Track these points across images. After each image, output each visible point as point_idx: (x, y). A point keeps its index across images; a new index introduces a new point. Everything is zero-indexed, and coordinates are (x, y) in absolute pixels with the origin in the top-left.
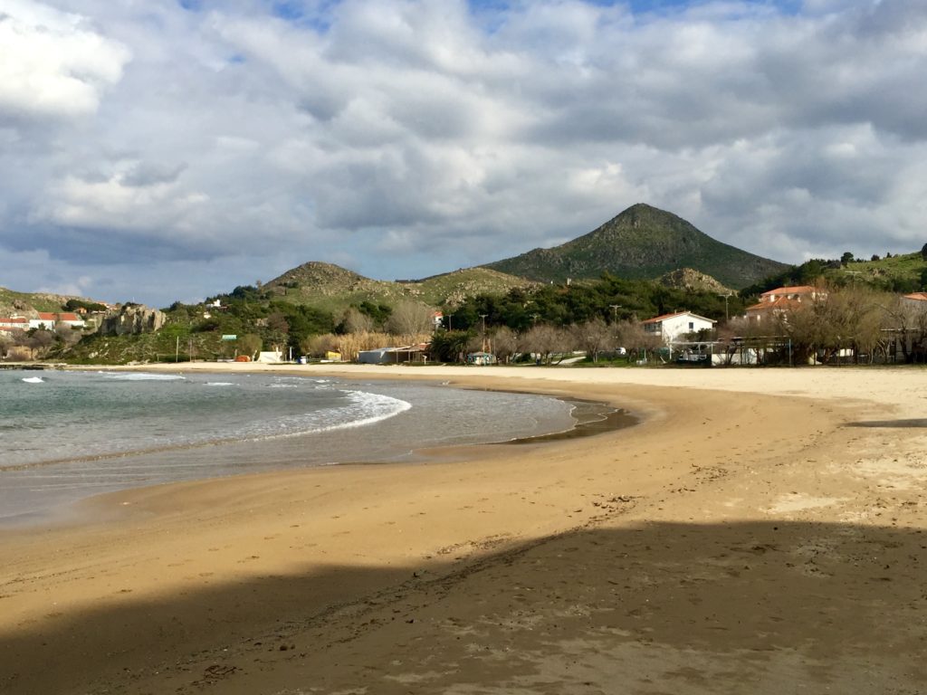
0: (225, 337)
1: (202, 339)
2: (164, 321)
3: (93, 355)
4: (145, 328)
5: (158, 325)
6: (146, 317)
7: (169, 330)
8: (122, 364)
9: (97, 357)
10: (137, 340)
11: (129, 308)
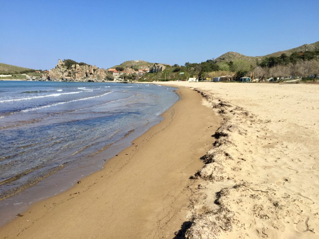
0: (181, 73)
1: (175, 74)
2: (165, 68)
3: (145, 79)
4: (159, 71)
5: (163, 70)
6: (160, 68)
7: (166, 71)
8: (151, 81)
9: (146, 80)
10: (157, 74)
11: (156, 65)
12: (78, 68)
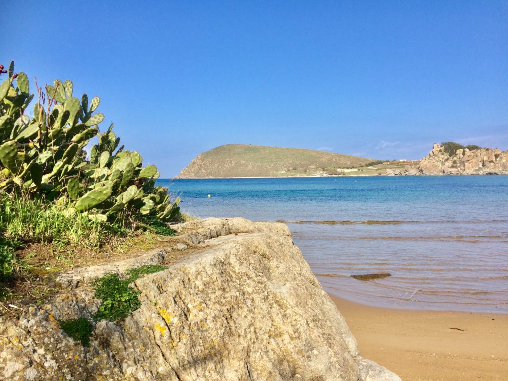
12: (468, 155)
